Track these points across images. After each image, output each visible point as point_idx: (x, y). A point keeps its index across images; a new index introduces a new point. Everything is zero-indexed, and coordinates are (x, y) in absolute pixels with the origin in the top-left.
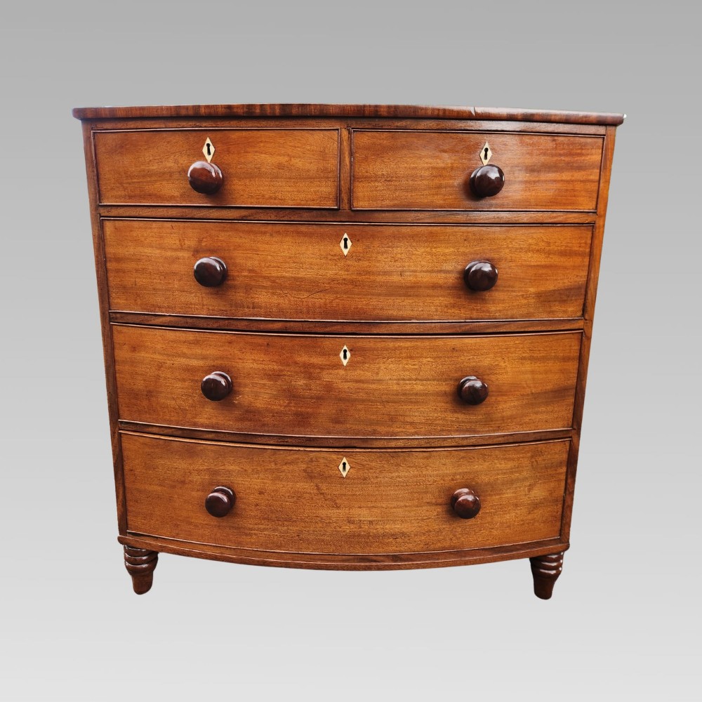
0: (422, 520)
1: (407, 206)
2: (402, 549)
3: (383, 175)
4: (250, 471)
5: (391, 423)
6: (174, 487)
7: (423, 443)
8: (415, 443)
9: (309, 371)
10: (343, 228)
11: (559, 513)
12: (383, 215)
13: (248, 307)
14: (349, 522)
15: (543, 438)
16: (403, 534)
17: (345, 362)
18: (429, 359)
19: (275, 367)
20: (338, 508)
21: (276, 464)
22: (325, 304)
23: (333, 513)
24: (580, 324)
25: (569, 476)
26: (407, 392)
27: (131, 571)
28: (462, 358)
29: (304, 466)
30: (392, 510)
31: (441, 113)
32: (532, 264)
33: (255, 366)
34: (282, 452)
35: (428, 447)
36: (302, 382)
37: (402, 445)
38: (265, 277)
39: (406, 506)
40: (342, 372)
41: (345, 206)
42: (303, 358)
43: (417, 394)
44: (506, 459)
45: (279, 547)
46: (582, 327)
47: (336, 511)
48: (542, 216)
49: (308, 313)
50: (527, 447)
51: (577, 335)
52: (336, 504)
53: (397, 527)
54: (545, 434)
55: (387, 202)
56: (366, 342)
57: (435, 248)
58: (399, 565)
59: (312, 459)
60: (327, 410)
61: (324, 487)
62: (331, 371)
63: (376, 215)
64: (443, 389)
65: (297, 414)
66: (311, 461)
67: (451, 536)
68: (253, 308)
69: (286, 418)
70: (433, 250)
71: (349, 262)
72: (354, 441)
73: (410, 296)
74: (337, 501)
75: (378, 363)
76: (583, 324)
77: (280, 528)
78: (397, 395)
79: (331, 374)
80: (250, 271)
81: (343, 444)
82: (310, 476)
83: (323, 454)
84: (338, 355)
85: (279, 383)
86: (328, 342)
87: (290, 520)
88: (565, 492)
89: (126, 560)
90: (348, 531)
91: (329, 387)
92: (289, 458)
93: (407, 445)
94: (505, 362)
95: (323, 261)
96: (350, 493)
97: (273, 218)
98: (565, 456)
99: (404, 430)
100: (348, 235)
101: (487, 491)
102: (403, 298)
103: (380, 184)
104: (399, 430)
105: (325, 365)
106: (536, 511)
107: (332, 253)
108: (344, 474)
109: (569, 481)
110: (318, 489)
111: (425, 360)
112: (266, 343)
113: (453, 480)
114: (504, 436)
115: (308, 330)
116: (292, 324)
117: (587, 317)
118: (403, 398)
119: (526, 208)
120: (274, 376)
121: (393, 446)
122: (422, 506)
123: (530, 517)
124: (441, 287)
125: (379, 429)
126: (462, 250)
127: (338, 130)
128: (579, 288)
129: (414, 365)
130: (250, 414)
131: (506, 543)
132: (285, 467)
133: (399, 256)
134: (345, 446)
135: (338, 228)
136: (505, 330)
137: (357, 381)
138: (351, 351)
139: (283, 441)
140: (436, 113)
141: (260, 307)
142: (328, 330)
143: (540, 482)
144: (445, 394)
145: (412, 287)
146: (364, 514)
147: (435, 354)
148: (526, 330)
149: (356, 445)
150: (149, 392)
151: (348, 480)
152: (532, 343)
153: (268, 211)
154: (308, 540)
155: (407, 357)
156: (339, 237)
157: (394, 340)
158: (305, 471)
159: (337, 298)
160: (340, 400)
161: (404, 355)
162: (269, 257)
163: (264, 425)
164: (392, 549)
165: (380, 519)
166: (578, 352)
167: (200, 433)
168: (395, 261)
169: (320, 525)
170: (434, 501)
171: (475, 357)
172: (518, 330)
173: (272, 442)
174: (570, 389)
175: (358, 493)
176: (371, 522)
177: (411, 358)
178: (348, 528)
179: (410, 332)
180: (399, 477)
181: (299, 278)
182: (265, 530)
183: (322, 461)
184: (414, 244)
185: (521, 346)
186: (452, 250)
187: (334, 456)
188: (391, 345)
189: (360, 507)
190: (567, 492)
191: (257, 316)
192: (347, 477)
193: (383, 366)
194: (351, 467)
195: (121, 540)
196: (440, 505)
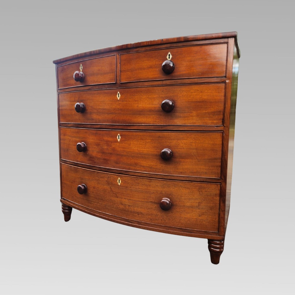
0: (149, 209)
1: (139, 80)
2: (141, 219)
3: (130, 69)
4: (91, 179)
5: (135, 165)
6: (72, 183)
7: (148, 175)
8: (145, 175)
9: (108, 143)
10: (118, 90)
11: (216, 220)
12: (131, 84)
13: (91, 120)
14: (121, 204)
15: (204, 181)
16: (141, 213)
17: (119, 140)
18: (149, 140)
19: (98, 141)
20: (117, 197)
21: (98, 178)
22: (113, 118)
23: (116, 199)
24: (221, 128)
25: (221, 202)
26: (141, 153)
27: (64, 212)
28: (163, 140)
29: (106, 179)
30: (137, 202)
31: (150, 43)
32: (193, 101)
33: (92, 141)
34: (100, 173)
35: (150, 177)
36: (106, 147)
37: (140, 175)
38: (95, 109)
39: (142, 201)
40: (118, 144)
41: (118, 82)
42: (106, 138)
43: (145, 155)
44: (185, 188)
45: (99, 210)
46: (223, 130)
47: (117, 199)
48: (197, 80)
49: (107, 121)
50: (196, 184)
51: (220, 133)
52: (117, 196)
53: (139, 210)
54: (206, 179)
55: (132, 79)
56: (126, 133)
57: (150, 95)
58: (140, 226)
59: (109, 177)
60: (113, 158)
61: (113, 188)
62: (114, 143)
63: (128, 84)
64: (155, 153)
65: (104, 159)
66: (109, 178)
67: (161, 218)
68: (92, 120)
69: (101, 160)
70: (150, 96)
71: (120, 102)
72: (122, 171)
73: (141, 115)
74: (117, 195)
75: (130, 141)
76: (223, 128)
77: (100, 202)
78: (137, 154)
79: (114, 144)
80: (91, 107)
81: (119, 172)
82: (108, 183)
83: (112, 176)
84: (116, 137)
85: (99, 147)
86: (113, 133)
87: (102, 200)
88: (219, 210)
89: (62, 208)
90: (121, 208)
91: (114, 149)
92: (102, 175)
93: (142, 175)
94: (182, 144)
95: (111, 102)
96: (121, 192)
97: (97, 88)
98: (218, 192)
99: (140, 169)
100: (119, 92)
101: (177, 201)
102: (138, 115)
103: (129, 73)
104: (138, 169)
105: (113, 141)
106: (203, 216)
107: (114, 99)
108: (119, 184)
109: (222, 204)
110: (111, 189)
111: (147, 141)
112: (95, 133)
113: (161, 193)
114: (184, 177)
115: (107, 128)
116: (103, 126)
117: (225, 125)
118: (140, 155)
119: (189, 77)
120: (98, 145)
121: (137, 175)
122: (148, 203)
123: (200, 218)
124: (153, 111)
125: (131, 167)
126: (161, 96)
127: (115, 55)
128: (220, 112)
129: (143, 142)
130: (91, 158)
131: (188, 228)
132: (101, 179)
133: (137, 99)
134: (120, 173)
135: (116, 90)
136: (182, 130)
137: (123, 148)
138: (121, 136)
139: (101, 169)
140: (148, 43)
141: (94, 120)
142: (114, 128)
143: (204, 202)
144: (156, 155)
145: (142, 111)
146: (126, 202)
147: (151, 138)
148: (192, 130)
149: (123, 173)
150: (67, 149)
151: (120, 187)
152: (196, 136)
153: (96, 86)
154: (108, 209)
155: (141, 139)
156: (116, 93)
157: (136, 132)
158: (107, 181)
159: (116, 116)
160: (118, 155)
161: (139, 138)
162: (96, 102)
163: (95, 163)
164: (137, 219)
165: (132, 205)
166: (221, 141)
167: (79, 164)
168: (135, 101)
169: (112, 203)
170: (153, 201)
171: (169, 140)
172: (188, 130)
173: (97, 169)
174: (218, 159)
175: (124, 193)
176: (129, 206)
177: (142, 139)
178: (121, 207)
179: (142, 129)
180: (139, 188)
181: (105, 109)
182: (95, 202)
183: (112, 178)
184: (142, 94)
185: (190, 137)
186: (157, 96)
187: (116, 177)
188: (135, 134)
189: (125, 199)
190: (221, 210)
191: (93, 123)
192: (120, 186)
193: (132, 142)
194: (121, 182)
195: (61, 201)
196: (156, 203)
